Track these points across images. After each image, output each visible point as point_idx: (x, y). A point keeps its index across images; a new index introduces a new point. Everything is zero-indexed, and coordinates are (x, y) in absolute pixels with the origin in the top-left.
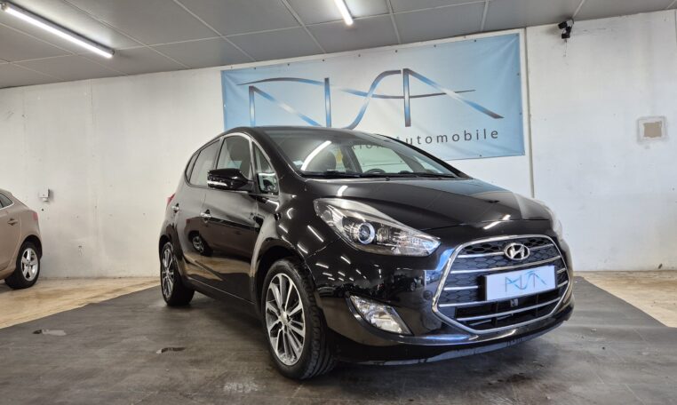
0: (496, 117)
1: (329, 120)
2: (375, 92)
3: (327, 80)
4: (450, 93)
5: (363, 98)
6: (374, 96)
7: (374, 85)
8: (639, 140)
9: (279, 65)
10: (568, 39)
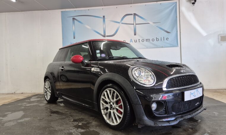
0: (168, 32)
1: (105, 32)
2: (123, 22)
3: (104, 17)
4: (151, 23)
5: (118, 24)
6: (122, 23)
7: (122, 19)
8: (219, 42)
9: (85, 10)
10: (195, 5)
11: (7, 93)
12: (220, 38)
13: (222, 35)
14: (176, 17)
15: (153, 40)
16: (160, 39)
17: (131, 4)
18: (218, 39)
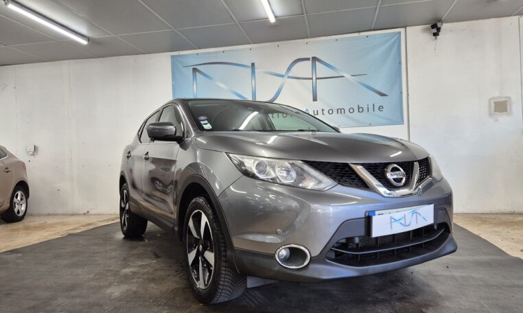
0: (382, 95)
1: (254, 95)
2: (290, 74)
3: (253, 64)
4: (347, 76)
5: (281, 78)
6: (289, 77)
7: (289, 69)
8: (490, 115)
9: (216, 52)
10: (438, 37)
11: (71, 213)
12: (493, 105)
13: (498, 100)
14: (400, 63)
15: (351, 110)
16: (365, 109)
17: (308, 38)
18: (490, 106)
